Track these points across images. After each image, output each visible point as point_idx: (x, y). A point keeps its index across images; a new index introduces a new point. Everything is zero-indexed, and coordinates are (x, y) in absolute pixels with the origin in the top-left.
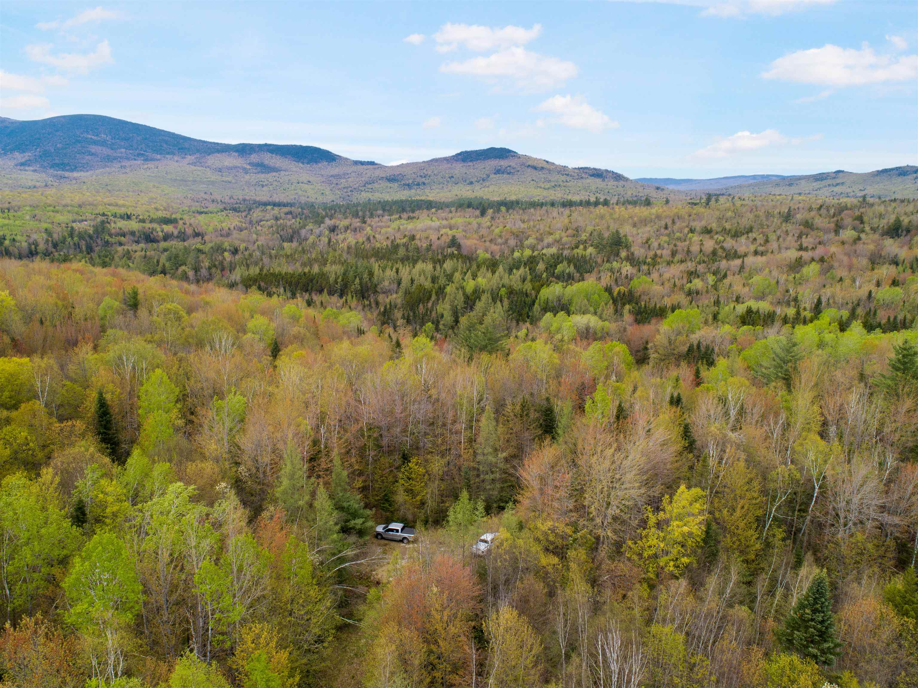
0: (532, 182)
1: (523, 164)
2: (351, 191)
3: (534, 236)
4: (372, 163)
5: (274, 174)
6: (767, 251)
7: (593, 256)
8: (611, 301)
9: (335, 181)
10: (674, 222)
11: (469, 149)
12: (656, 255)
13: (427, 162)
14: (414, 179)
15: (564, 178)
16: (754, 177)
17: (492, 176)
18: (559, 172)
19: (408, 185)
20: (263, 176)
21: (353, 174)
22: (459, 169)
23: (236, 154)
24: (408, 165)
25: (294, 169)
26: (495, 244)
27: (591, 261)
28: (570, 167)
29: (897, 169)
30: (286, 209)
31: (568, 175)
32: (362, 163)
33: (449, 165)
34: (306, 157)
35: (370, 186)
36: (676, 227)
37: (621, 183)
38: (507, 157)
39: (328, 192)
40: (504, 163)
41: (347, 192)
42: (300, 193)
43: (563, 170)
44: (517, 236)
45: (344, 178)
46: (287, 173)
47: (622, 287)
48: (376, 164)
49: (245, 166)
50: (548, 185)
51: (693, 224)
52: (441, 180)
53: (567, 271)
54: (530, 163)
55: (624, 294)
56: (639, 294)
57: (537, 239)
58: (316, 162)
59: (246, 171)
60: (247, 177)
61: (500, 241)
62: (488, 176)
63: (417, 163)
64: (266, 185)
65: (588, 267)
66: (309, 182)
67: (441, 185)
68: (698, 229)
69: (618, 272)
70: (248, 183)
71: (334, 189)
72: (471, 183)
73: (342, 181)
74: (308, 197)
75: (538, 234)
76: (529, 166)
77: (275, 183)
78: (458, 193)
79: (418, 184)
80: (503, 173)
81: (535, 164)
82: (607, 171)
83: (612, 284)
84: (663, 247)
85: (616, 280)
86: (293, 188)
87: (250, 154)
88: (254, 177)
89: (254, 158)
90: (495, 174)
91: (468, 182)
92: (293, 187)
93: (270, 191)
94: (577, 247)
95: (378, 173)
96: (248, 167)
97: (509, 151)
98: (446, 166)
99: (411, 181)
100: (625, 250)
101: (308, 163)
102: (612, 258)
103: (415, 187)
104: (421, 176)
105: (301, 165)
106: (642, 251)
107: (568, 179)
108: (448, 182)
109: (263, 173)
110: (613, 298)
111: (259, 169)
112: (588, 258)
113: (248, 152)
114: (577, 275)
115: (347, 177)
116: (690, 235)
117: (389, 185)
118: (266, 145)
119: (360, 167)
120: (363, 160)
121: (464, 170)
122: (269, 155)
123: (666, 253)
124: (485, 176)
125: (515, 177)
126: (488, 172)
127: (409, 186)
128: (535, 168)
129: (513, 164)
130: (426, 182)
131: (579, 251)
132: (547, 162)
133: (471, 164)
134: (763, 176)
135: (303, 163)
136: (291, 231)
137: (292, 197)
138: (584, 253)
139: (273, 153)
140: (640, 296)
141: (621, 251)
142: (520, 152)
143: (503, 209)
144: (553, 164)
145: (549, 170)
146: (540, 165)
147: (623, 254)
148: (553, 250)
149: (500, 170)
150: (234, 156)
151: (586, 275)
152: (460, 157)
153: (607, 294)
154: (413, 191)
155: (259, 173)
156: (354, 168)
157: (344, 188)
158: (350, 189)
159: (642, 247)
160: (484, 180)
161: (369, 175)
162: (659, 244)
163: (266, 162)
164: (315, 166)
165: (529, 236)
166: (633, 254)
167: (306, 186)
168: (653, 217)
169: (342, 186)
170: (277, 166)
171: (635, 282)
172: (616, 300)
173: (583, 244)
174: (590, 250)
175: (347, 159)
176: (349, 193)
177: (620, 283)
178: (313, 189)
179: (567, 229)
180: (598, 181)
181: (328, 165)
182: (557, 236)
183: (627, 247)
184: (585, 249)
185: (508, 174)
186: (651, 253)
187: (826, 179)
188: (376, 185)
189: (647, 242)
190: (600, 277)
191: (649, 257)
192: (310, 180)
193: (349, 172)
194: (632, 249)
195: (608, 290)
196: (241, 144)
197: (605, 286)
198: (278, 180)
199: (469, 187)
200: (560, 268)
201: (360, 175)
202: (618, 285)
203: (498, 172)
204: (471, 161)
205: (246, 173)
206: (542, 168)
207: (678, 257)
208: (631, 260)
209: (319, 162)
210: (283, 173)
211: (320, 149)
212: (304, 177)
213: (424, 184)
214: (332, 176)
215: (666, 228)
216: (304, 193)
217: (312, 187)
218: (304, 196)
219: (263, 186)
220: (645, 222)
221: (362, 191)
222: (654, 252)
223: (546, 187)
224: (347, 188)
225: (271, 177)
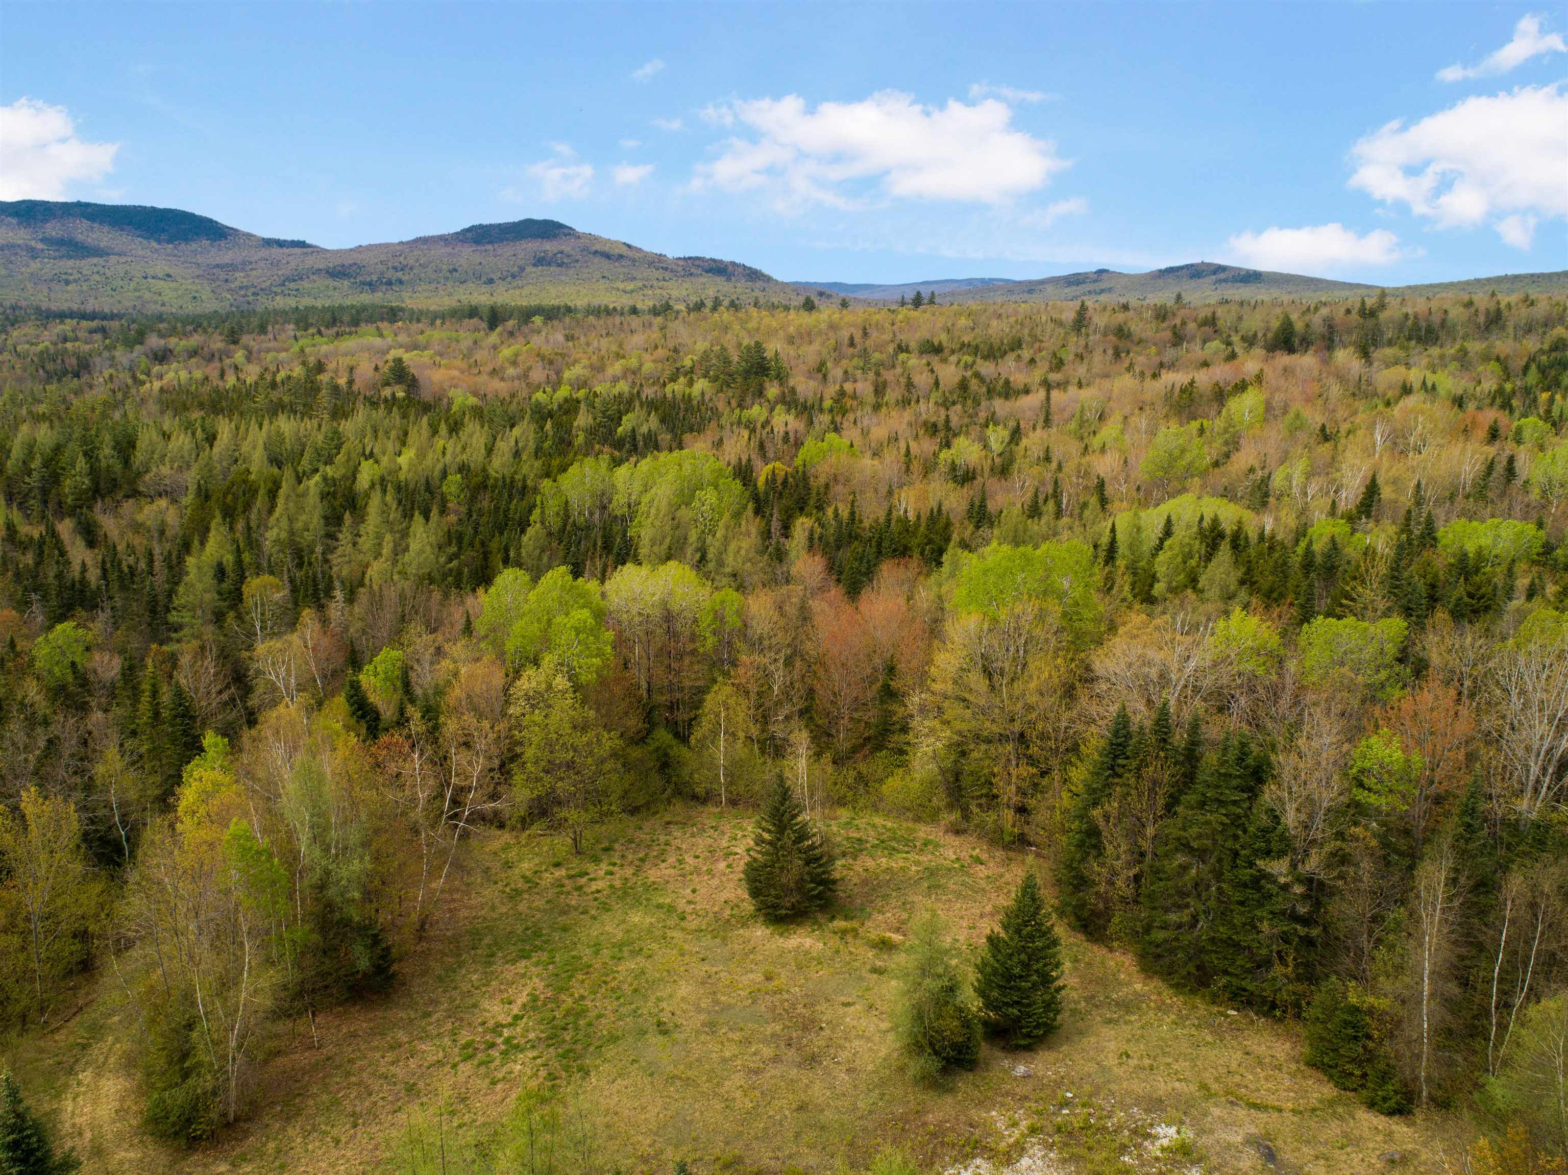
0: (602, 281)
1: (585, 249)
2: (254, 294)
3: (585, 362)
4: (301, 244)
5: (95, 260)
6: (1067, 382)
7: (707, 397)
8: (751, 506)
9: (223, 276)
10: (865, 334)
11: (486, 222)
12: (842, 393)
13: (408, 243)
14: (382, 273)
15: (659, 274)
16: (969, 281)
17: (529, 269)
18: (651, 264)
19: (370, 284)
20: (70, 263)
21: (262, 264)
22: (467, 255)
23: (14, 221)
24: (370, 247)
25: (140, 253)
26: (502, 379)
27: (703, 408)
28: (670, 256)
29: (1188, 267)
30: (94, 324)
31: (666, 269)
32: (281, 244)
33: (449, 250)
34: (163, 230)
35: (292, 285)
36: (869, 343)
37: (759, 284)
38: (555, 236)
39: (206, 294)
40: (550, 247)
41: (246, 296)
42: (147, 296)
43: (657, 262)
44: (551, 363)
45: (243, 270)
46: (122, 260)
47: (778, 464)
48: (310, 246)
49: (33, 243)
50: (630, 286)
51: (903, 337)
52: (434, 276)
53: (644, 429)
54: (598, 247)
55: (785, 482)
56: (822, 480)
57: (592, 367)
58: (186, 240)
59: (33, 254)
60: (35, 265)
61: (511, 371)
62: (522, 269)
63: (387, 245)
64: (75, 281)
65: (694, 420)
66: (169, 276)
67: (433, 286)
68: (913, 345)
69: (763, 427)
70: (35, 278)
71: (219, 291)
72: (491, 281)
73: (237, 274)
74: (163, 305)
75: (595, 358)
76: (596, 252)
77: (97, 278)
78: (463, 298)
79: (389, 283)
80: (549, 264)
81: (606, 249)
82: (733, 264)
83: (753, 457)
84: (854, 376)
85: (762, 446)
86: (131, 287)
87: (45, 221)
88: (48, 266)
89: (53, 229)
90: (535, 265)
91: (484, 279)
92: (133, 285)
93: (82, 292)
94: (673, 379)
95: (310, 262)
96: (40, 246)
97: (559, 226)
98: (441, 250)
99: (374, 278)
100: (776, 383)
101: (169, 241)
102: (749, 400)
103: (384, 288)
104: (395, 268)
105: (154, 244)
106: (812, 384)
107: (667, 275)
108: (447, 278)
109: (71, 258)
110: (756, 498)
111: (63, 250)
112: (695, 403)
113: (40, 217)
114: (665, 437)
115: (248, 268)
116: (902, 356)
117: (330, 282)
118: (79, 204)
119: (276, 251)
120: (282, 238)
121: (477, 258)
122: (86, 223)
123: (864, 387)
124: (516, 269)
125: (571, 272)
126: (522, 263)
127: (372, 286)
128: (607, 256)
129: (567, 249)
130: (405, 278)
131: (678, 387)
132: (629, 246)
133: (489, 247)
134: (982, 281)
135: (159, 242)
136: (74, 361)
137: (129, 304)
138: (687, 391)
139: (94, 221)
140: (827, 486)
141: (767, 385)
142: (580, 227)
143: (538, 320)
144: (639, 250)
145: (634, 260)
146: (617, 251)
147: (773, 391)
148: (623, 387)
149: (543, 258)
150: (9, 225)
151: (687, 437)
152: (469, 235)
153: (737, 486)
154: (380, 294)
155: (61, 257)
156: (264, 253)
157: (241, 288)
158: (253, 290)
159: (810, 378)
160: (514, 276)
161: (293, 265)
162: (846, 372)
163: (80, 237)
164: (183, 246)
165: (576, 361)
166: (793, 391)
167: (162, 283)
168: (823, 326)
169: (237, 284)
170: (102, 245)
171: (810, 449)
172: (767, 501)
173: (685, 375)
174: (701, 385)
175: (249, 236)
176: (251, 298)
177: (771, 455)
178: (176, 290)
179: (656, 347)
180: (720, 280)
181: (212, 245)
182: (633, 362)
183: (781, 377)
184: (691, 383)
185: (559, 265)
186: (831, 390)
187: (1084, 282)
188: (306, 284)
189: (819, 370)
190: (721, 440)
191: (827, 396)
192: (171, 272)
193: (253, 259)
194: (792, 383)
195: (744, 473)
196: (24, 202)
197: (734, 461)
198: (102, 271)
199: (485, 288)
200: (627, 423)
201: (275, 264)
202: (766, 460)
203: (540, 261)
204: (490, 242)
205: (34, 258)
206: (621, 257)
207: (891, 396)
208: (790, 401)
209: (192, 240)
210: (113, 259)
211: (193, 215)
212: (160, 267)
213: (401, 282)
214: (218, 266)
215: (852, 344)
216: (156, 297)
217: (173, 285)
218: (156, 302)
219: (67, 283)
220: (807, 336)
221: (276, 294)
222: (837, 387)
223: (628, 288)
224: (247, 287)
225: (87, 265)
